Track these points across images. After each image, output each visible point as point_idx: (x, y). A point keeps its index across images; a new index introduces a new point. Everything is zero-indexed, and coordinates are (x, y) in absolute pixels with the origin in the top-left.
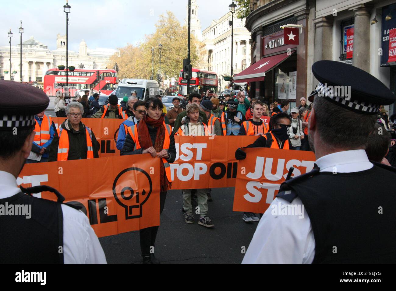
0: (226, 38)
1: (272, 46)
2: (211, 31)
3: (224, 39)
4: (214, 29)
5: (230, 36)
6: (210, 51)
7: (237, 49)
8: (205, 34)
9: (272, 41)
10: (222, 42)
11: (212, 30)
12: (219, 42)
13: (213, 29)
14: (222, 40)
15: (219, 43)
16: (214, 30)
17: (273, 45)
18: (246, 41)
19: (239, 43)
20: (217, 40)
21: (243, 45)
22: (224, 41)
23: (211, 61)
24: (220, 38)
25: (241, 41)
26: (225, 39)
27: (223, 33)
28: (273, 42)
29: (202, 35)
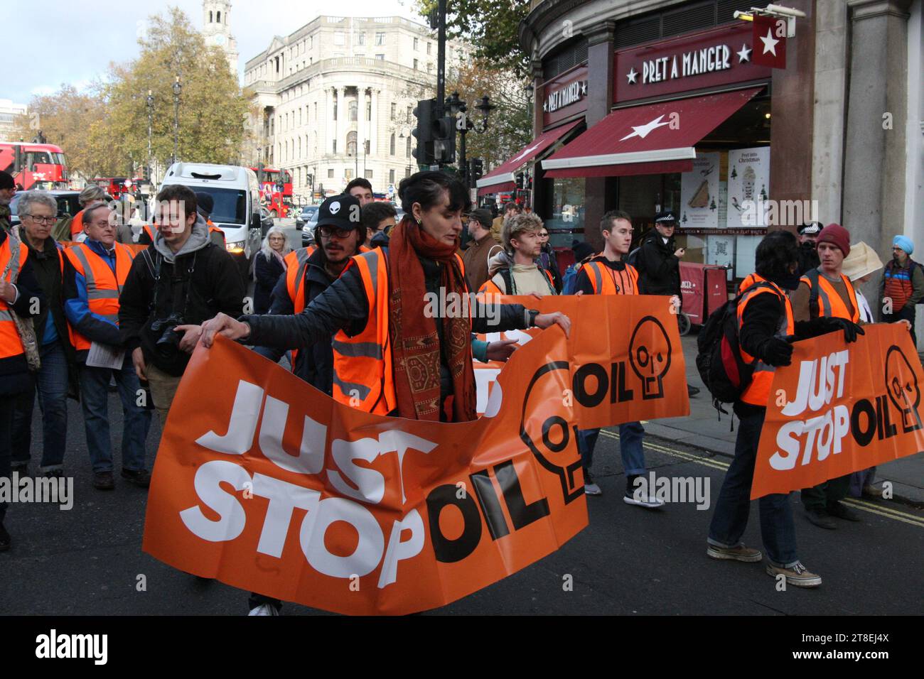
0: (308, 80)
1: (658, 75)
2: (269, 63)
3: (302, 83)
4: (277, 58)
5: (319, 75)
6: (269, 110)
7: (336, 108)
8: (253, 69)
9: (658, 61)
10: (298, 90)
11: (271, 61)
12: (291, 88)
13: (272, 57)
14: (298, 85)
15: (291, 92)
16: (275, 62)
17: (661, 71)
18: (358, 87)
19: (341, 93)
20: (285, 85)
21: (351, 98)
22: (305, 86)
23: (270, 134)
24: (293, 81)
25: (347, 87)
26: (305, 82)
27: (300, 69)
28: (661, 64)
29: (245, 71)
